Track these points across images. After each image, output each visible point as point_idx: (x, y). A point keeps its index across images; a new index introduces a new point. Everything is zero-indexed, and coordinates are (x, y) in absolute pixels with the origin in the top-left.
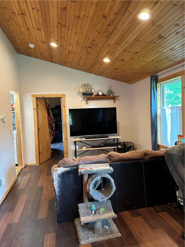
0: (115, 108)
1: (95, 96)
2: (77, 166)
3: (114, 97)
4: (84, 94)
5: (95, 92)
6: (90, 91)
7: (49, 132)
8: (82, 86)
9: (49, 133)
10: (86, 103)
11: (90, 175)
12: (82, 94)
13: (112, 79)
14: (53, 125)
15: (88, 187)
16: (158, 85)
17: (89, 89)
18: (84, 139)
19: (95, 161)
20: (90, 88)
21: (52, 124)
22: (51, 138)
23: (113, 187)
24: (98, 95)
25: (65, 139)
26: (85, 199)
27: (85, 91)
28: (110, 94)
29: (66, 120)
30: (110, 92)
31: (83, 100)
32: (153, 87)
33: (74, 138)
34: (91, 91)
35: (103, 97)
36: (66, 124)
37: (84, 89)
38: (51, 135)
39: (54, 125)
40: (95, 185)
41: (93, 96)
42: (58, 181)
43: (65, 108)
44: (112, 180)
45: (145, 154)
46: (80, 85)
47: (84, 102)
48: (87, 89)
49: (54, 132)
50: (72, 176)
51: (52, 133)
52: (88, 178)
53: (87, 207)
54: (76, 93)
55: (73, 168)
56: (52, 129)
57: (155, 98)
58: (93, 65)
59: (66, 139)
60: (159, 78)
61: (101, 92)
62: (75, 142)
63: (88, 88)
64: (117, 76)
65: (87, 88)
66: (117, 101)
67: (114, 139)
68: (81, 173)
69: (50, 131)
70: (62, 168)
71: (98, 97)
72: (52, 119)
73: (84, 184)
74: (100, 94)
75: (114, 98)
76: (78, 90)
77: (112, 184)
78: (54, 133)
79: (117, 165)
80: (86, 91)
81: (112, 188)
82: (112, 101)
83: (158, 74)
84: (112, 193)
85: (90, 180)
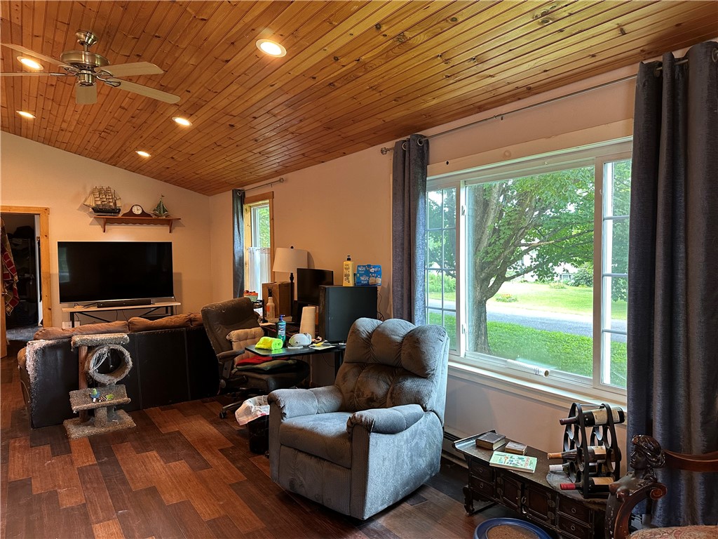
0: (170, 244)
1: (124, 215)
2: (70, 337)
3: (170, 220)
4: (96, 210)
5: (125, 205)
6: (112, 204)
7: (3, 295)
8: (93, 193)
9: (3, 298)
10: (102, 230)
11: (91, 348)
12: (93, 209)
13: (165, 181)
14: (13, 277)
15: (86, 365)
16: (245, 207)
17: (111, 200)
18: (95, 309)
19: (102, 330)
20: (112, 198)
21: (12, 275)
22: (8, 309)
23: (128, 362)
24: (131, 213)
25: (47, 310)
26: (82, 383)
27: (99, 203)
28: (160, 213)
29: (49, 267)
30: (160, 208)
31: (96, 223)
32: (235, 211)
33: (69, 307)
34: (115, 204)
35: (144, 219)
36: (49, 276)
37: (98, 199)
38: (8, 303)
39: (16, 278)
40: (98, 360)
41: (120, 215)
42: (35, 361)
43: (48, 238)
44: (127, 354)
45: (191, 320)
46: (89, 191)
47: (99, 228)
48: (105, 200)
49: (15, 294)
50: (59, 353)
51: (11, 297)
52: (88, 353)
53: (85, 394)
54: (78, 207)
55: (61, 340)
56: (10, 288)
57: (240, 230)
58: (117, 155)
59: (50, 309)
60: (247, 195)
61: (139, 208)
62: (72, 314)
63: (108, 197)
64: (172, 178)
65: (104, 196)
66: (177, 230)
67: (167, 307)
68: (75, 343)
69: (5, 292)
70: (42, 340)
71: (131, 219)
72: (10, 264)
73: (80, 361)
74: (137, 211)
75: (169, 223)
76: (84, 200)
77: (126, 359)
78: (14, 297)
79: (141, 335)
80: (103, 203)
81: (126, 364)
82: (166, 229)
83: (246, 188)
84: (127, 371)
85: (90, 355)
